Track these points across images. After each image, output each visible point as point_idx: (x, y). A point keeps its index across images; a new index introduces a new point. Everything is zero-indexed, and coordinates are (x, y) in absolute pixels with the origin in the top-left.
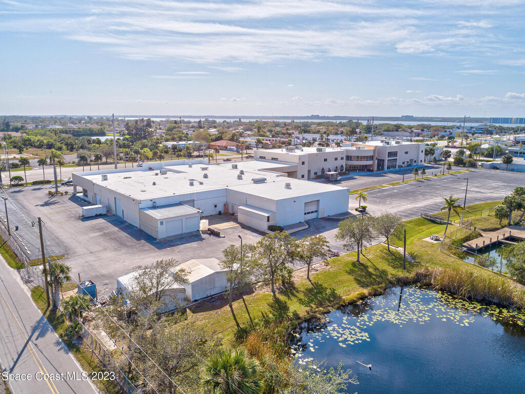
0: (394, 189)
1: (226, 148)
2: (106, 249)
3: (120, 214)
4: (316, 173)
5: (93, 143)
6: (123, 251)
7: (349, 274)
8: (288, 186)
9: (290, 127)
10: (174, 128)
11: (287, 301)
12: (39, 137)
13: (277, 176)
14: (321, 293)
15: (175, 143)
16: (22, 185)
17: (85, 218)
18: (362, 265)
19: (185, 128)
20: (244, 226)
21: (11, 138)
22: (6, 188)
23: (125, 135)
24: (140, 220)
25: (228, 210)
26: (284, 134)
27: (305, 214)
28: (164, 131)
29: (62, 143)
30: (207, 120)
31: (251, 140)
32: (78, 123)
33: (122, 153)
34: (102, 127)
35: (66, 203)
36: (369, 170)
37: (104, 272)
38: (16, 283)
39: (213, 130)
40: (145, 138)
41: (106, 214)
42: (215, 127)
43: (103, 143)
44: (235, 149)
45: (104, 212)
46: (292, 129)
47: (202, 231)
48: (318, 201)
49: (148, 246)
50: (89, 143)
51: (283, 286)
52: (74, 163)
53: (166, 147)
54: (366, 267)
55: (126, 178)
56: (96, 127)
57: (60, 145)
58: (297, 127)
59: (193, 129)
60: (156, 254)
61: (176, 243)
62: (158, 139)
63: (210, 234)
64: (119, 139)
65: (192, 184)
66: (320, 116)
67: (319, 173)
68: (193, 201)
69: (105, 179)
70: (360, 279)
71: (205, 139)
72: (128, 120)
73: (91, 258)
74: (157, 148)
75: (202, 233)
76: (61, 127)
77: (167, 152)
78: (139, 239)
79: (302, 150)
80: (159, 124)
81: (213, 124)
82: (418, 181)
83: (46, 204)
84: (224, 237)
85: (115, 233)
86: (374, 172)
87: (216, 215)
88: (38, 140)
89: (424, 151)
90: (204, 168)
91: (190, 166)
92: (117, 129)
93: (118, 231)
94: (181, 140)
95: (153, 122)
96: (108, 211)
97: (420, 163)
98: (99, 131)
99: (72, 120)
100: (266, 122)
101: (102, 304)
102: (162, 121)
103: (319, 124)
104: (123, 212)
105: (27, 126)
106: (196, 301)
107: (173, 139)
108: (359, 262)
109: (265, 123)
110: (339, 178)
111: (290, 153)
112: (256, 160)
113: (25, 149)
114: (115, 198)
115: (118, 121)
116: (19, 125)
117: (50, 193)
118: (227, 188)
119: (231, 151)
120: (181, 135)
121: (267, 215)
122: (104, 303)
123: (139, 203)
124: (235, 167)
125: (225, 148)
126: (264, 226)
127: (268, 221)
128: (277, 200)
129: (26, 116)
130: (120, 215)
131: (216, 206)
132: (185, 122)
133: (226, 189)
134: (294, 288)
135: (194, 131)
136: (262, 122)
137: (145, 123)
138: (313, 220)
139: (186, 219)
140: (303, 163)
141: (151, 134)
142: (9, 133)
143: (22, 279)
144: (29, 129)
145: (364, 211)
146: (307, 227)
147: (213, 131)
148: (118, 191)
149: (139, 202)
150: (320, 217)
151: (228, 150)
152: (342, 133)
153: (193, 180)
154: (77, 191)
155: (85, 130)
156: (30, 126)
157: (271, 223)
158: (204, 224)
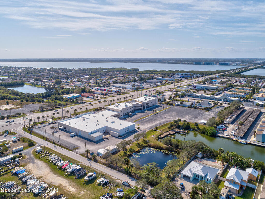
0: (147, 118)
2: (85, 145)
4: (125, 114)
8: (121, 124)
13: (116, 119)
14: (132, 150)
16: (37, 125)
17: (72, 137)
20: (112, 136)
25: (107, 131)
27: (126, 131)
39: (75, 80)
41: (77, 135)
44: (92, 97)
47: (103, 138)
48: (128, 128)
49: (94, 143)
51: (125, 149)
52: (38, 110)
55: (76, 123)
60: (97, 145)
61: (99, 142)
63: (106, 139)
65: (96, 125)
68: (99, 130)
69: (70, 124)
70: (138, 147)
79: (121, 106)
82: (154, 114)
83: (55, 132)
84: (109, 139)
86: (142, 111)
87: (104, 133)
90: (94, 117)
91: (89, 115)
98: (21, 83)
104: (82, 134)
108: (138, 143)
110: (132, 115)
111: (117, 108)
112: (107, 110)
114: (79, 131)
117: (51, 128)
118: (106, 126)
121: (118, 133)
125: (89, 97)
126: (117, 136)
128: (120, 130)
131: (104, 131)
134: (127, 150)
138: (127, 133)
139: (100, 136)
140: (122, 112)
145: (139, 129)
146: (127, 135)
148: (80, 129)
149: (88, 133)
150: (129, 131)
153: (95, 123)
155: (14, 83)
157: (119, 135)
158: (104, 136)
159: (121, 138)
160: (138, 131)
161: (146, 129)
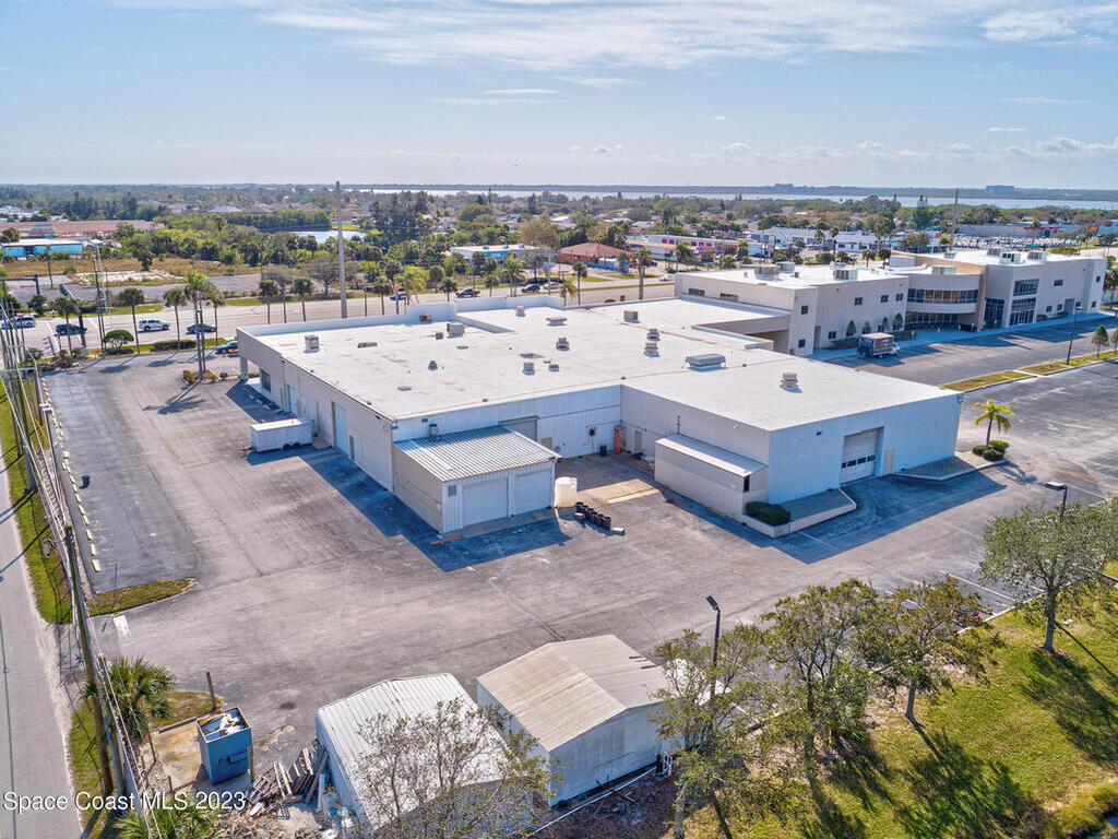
0: (1050, 384)
1: (597, 261)
2: (299, 563)
3: (345, 447)
4: (832, 335)
5: (301, 247)
6: (348, 571)
7: (1036, 698)
8: (790, 383)
9: (734, 213)
10: (477, 212)
11: (862, 814)
12: (191, 234)
13: (748, 347)
14: (965, 783)
15: (480, 249)
16: (128, 351)
17: (258, 455)
18: (1063, 661)
19: (500, 213)
20: (676, 498)
21: (131, 234)
22: (91, 360)
23: (371, 228)
24: (395, 472)
25: (624, 444)
26: (725, 228)
27: (844, 466)
28: (454, 220)
29: (234, 247)
30: (546, 196)
31: (653, 243)
32: (275, 200)
33: (362, 271)
34: (323, 211)
35: (220, 406)
36: (967, 328)
37: (288, 652)
38: (41, 679)
39: (562, 218)
40: (413, 236)
41: (310, 444)
42: (565, 211)
43: (321, 248)
44: (617, 265)
45: (306, 438)
46: (740, 217)
47: (560, 509)
48: (880, 430)
49: (415, 556)
50: (292, 248)
51: (834, 747)
52: (253, 295)
53: (460, 258)
54: (1081, 674)
55: (365, 345)
56: (310, 211)
57: (229, 252)
58: (751, 212)
59: (518, 216)
60: (437, 587)
61: (490, 549)
62: (442, 240)
63: (582, 522)
64: (356, 239)
65: (529, 370)
66: (796, 186)
67: (841, 336)
68: (535, 419)
69: (313, 345)
70: (1075, 722)
71: (547, 239)
72: (378, 195)
73: (256, 595)
74: (439, 259)
75: (561, 517)
76: (238, 210)
77: (461, 271)
78: (389, 531)
79: (797, 275)
80: (445, 202)
81: (561, 205)
82: (1105, 360)
83: (173, 407)
84: (623, 533)
85: (328, 504)
86: (979, 333)
87: (593, 455)
88: (186, 240)
89: (1102, 280)
90: (555, 321)
91: (521, 314)
92: (355, 214)
93: (336, 499)
94: (492, 240)
95: (432, 199)
96: (315, 435)
97: (1089, 310)
98: (316, 219)
99: (263, 193)
100: (677, 199)
101: (266, 801)
102: (449, 197)
103: (800, 205)
104: (352, 441)
105: (170, 206)
106: (562, 806)
107: (476, 240)
108: (1052, 651)
109: (678, 202)
110: (894, 350)
111: (770, 283)
112: (681, 298)
113: (154, 260)
114: (333, 404)
115: (357, 195)
116: (155, 204)
117: (187, 376)
118: (624, 383)
119: (607, 268)
120: (490, 229)
121: (742, 472)
122: (274, 797)
123: (393, 428)
124: (632, 318)
125: (594, 262)
126: (734, 502)
127: (746, 488)
128: (772, 432)
129: (174, 186)
130: (345, 450)
131: (592, 433)
132: (499, 200)
133: (622, 386)
134: (875, 759)
135: (519, 220)
136: (669, 199)
137: (414, 202)
138: (864, 481)
139: (517, 476)
140: (805, 310)
141: (425, 228)
142: (130, 223)
143: (60, 664)
144: (173, 215)
145: (1001, 458)
146: (853, 506)
147: (561, 220)
148: (340, 387)
149: (393, 425)
150: (881, 472)
151: (600, 267)
152: (859, 227)
153: (531, 356)
154: (250, 372)
155: (287, 218)
156: (177, 209)
157: (754, 495)
158: (565, 490)
159: (784, 541)
160: (997, 476)
161: (1081, 470)
